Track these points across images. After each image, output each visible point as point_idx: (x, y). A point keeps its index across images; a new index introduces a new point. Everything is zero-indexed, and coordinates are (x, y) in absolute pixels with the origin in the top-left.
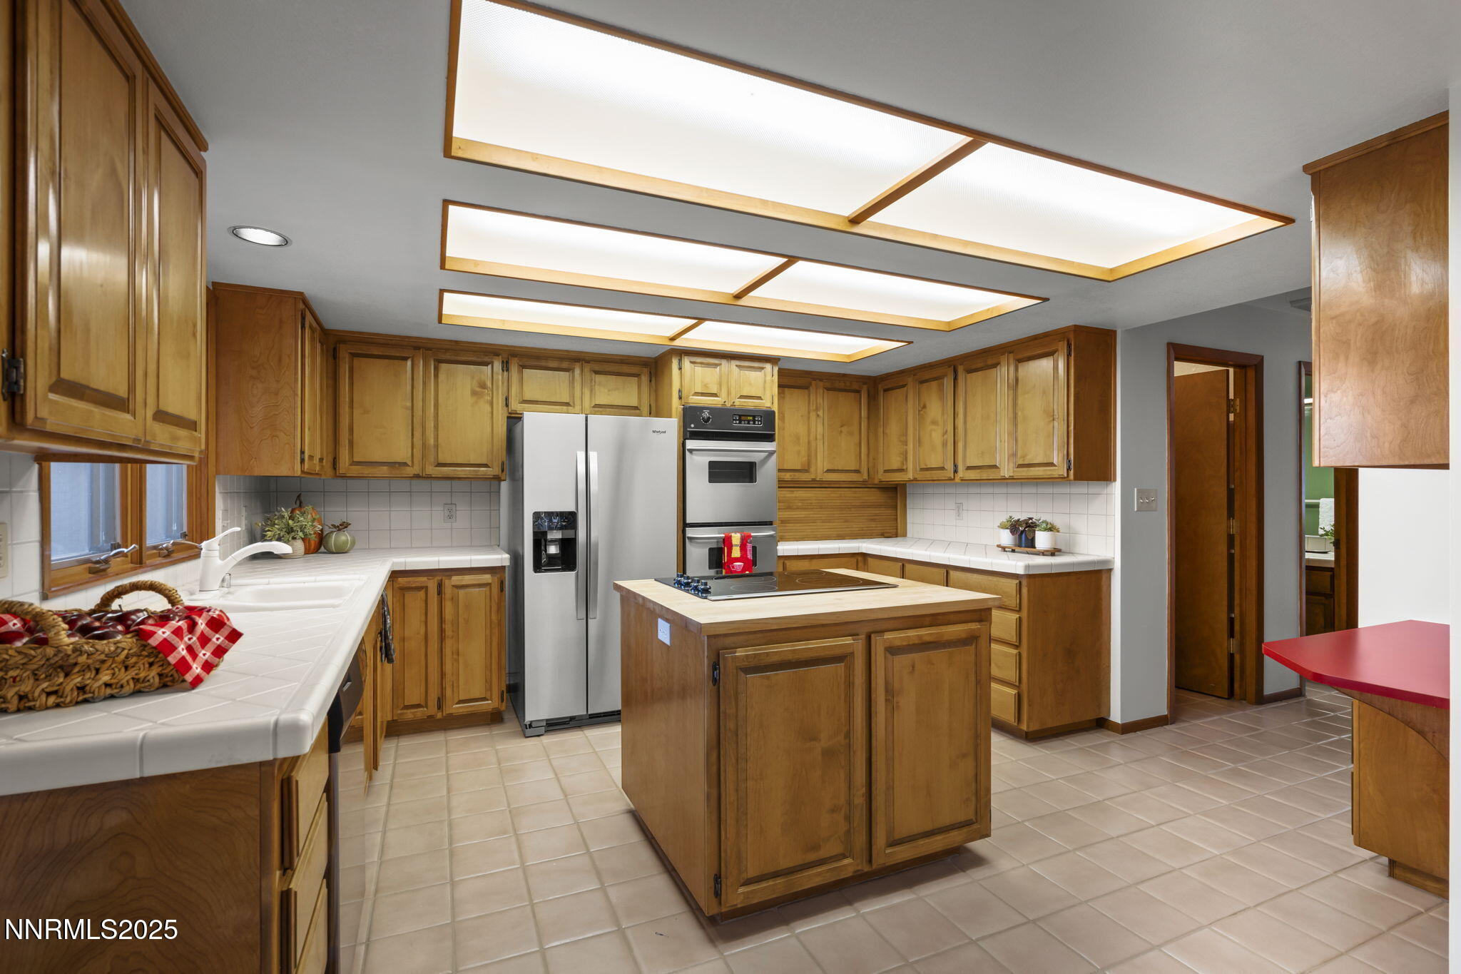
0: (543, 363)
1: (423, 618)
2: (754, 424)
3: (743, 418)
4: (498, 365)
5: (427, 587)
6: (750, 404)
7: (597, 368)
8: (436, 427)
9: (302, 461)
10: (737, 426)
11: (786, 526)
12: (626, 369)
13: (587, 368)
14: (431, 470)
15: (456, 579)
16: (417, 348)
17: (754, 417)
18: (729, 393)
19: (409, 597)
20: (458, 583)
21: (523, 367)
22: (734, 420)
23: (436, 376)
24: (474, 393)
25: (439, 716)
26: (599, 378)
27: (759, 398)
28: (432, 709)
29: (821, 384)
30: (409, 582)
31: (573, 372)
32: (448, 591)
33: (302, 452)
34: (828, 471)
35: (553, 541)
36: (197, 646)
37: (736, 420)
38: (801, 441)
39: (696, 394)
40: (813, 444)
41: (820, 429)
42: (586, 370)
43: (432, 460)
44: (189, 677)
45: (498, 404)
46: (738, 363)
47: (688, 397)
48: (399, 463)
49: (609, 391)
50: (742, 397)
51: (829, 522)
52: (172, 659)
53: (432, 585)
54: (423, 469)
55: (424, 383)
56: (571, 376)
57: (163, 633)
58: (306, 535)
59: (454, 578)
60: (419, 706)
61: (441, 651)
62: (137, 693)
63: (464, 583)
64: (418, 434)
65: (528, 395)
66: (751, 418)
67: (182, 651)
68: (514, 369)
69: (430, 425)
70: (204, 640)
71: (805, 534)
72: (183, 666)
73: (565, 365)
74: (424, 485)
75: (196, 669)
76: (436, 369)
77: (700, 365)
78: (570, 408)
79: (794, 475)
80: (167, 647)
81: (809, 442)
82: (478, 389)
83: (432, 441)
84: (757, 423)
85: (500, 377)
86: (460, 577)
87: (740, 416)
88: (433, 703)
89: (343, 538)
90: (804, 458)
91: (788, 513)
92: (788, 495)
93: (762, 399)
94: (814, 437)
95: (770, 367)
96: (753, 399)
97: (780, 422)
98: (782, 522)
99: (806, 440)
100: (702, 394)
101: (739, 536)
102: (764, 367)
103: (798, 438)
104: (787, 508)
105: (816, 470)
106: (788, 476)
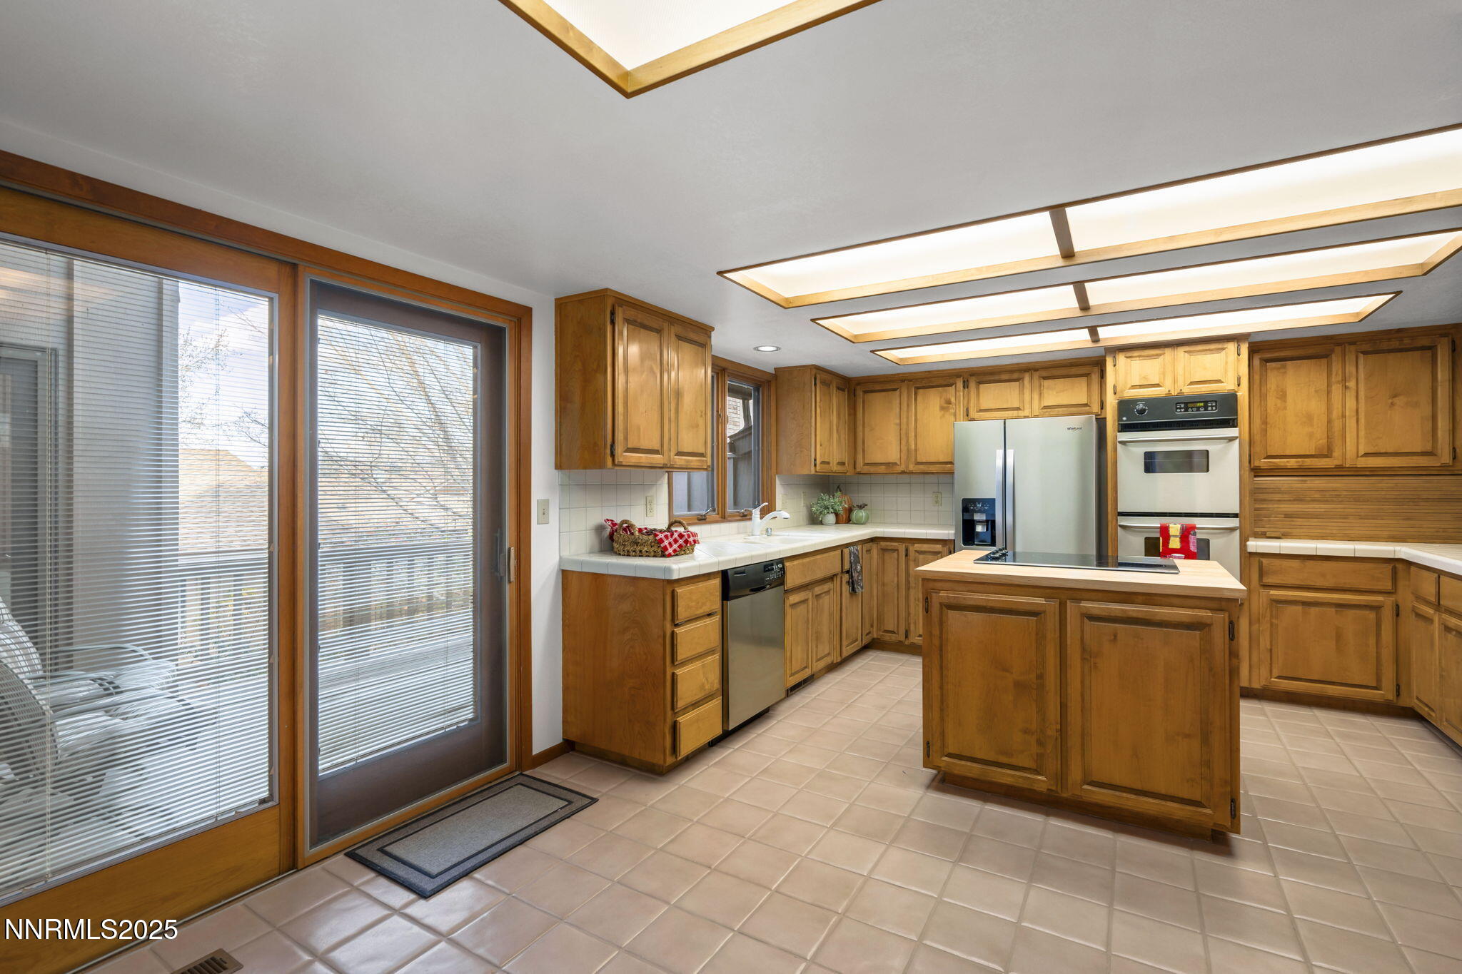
0: (997, 378)
1: (896, 571)
2: (1206, 409)
3: (1190, 405)
4: (960, 384)
5: (898, 550)
6: (1203, 390)
7: (1044, 374)
8: (916, 436)
9: (815, 465)
10: (1181, 415)
11: (1293, 521)
12: (1074, 371)
13: (1036, 375)
14: (912, 467)
15: (917, 547)
16: (903, 381)
17: (1206, 403)
18: (1175, 381)
19: (887, 556)
20: (918, 549)
21: (980, 383)
22: (1177, 408)
23: (916, 399)
24: (942, 408)
25: (907, 643)
26: (1046, 383)
27: (1219, 381)
28: (902, 637)
29: (1353, 348)
30: (887, 546)
31: (1023, 381)
32: (912, 554)
33: (815, 460)
34: (1366, 455)
35: (980, 522)
36: (673, 543)
37: (1180, 408)
38: (1315, 421)
39: (1134, 387)
40: (1337, 425)
41: (1351, 403)
42: (1035, 378)
43: (914, 460)
44: (667, 553)
45: (960, 415)
46: (1187, 348)
47: (1122, 392)
48: (892, 463)
49: (1057, 393)
50: (1192, 383)
51: (1373, 519)
52: (662, 545)
53: (902, 548)
54: (907, 467)
55: (908, 405)
56: (1021, 385)
57: (661, 536)
58: (835, 510)
59: (916, 545)
60: (893, 632)
61: (907, 597)
62: (655, 556)
63: (923, 550)
64: (904, 442)
65: (984, 405)
66: (1202, 404)
67: (666, 543)
68: (972, 385)
69: (912, 434)
70: (676, 541)
71: (1328, 531)
72: (665, 548)
73: (1015, 376)
74: (905, 478)
75: (670, 550)
76: (916, 394)
77: (1138, 358)
78: (1020, 412)
79: (1305, 462)
80: (661, 541)
81: (1329, 421)
82: (946, 405)
83: (913, 447)
84: (1210, 408)
85: (962, 394)
86: (920, 545)
87: (1186, 404)
88: (902, 632)
89: (861, 514)
90: (1321, 442)
91: (1296, 506)
92: (1296, 485)
93: (1222, 382)
94: (1340, 414)
95: (1236, 345)
96: (1210, 383)
97: (1279, 401)
98: (1287, 516)
99: (1325, 419)
100: (1141, 386)
101: (1179, 526)
102: (1225, 347)
103: (1309, 418)
104: (1295, 500)
105: (1344, 454)
106: (1292, 463)
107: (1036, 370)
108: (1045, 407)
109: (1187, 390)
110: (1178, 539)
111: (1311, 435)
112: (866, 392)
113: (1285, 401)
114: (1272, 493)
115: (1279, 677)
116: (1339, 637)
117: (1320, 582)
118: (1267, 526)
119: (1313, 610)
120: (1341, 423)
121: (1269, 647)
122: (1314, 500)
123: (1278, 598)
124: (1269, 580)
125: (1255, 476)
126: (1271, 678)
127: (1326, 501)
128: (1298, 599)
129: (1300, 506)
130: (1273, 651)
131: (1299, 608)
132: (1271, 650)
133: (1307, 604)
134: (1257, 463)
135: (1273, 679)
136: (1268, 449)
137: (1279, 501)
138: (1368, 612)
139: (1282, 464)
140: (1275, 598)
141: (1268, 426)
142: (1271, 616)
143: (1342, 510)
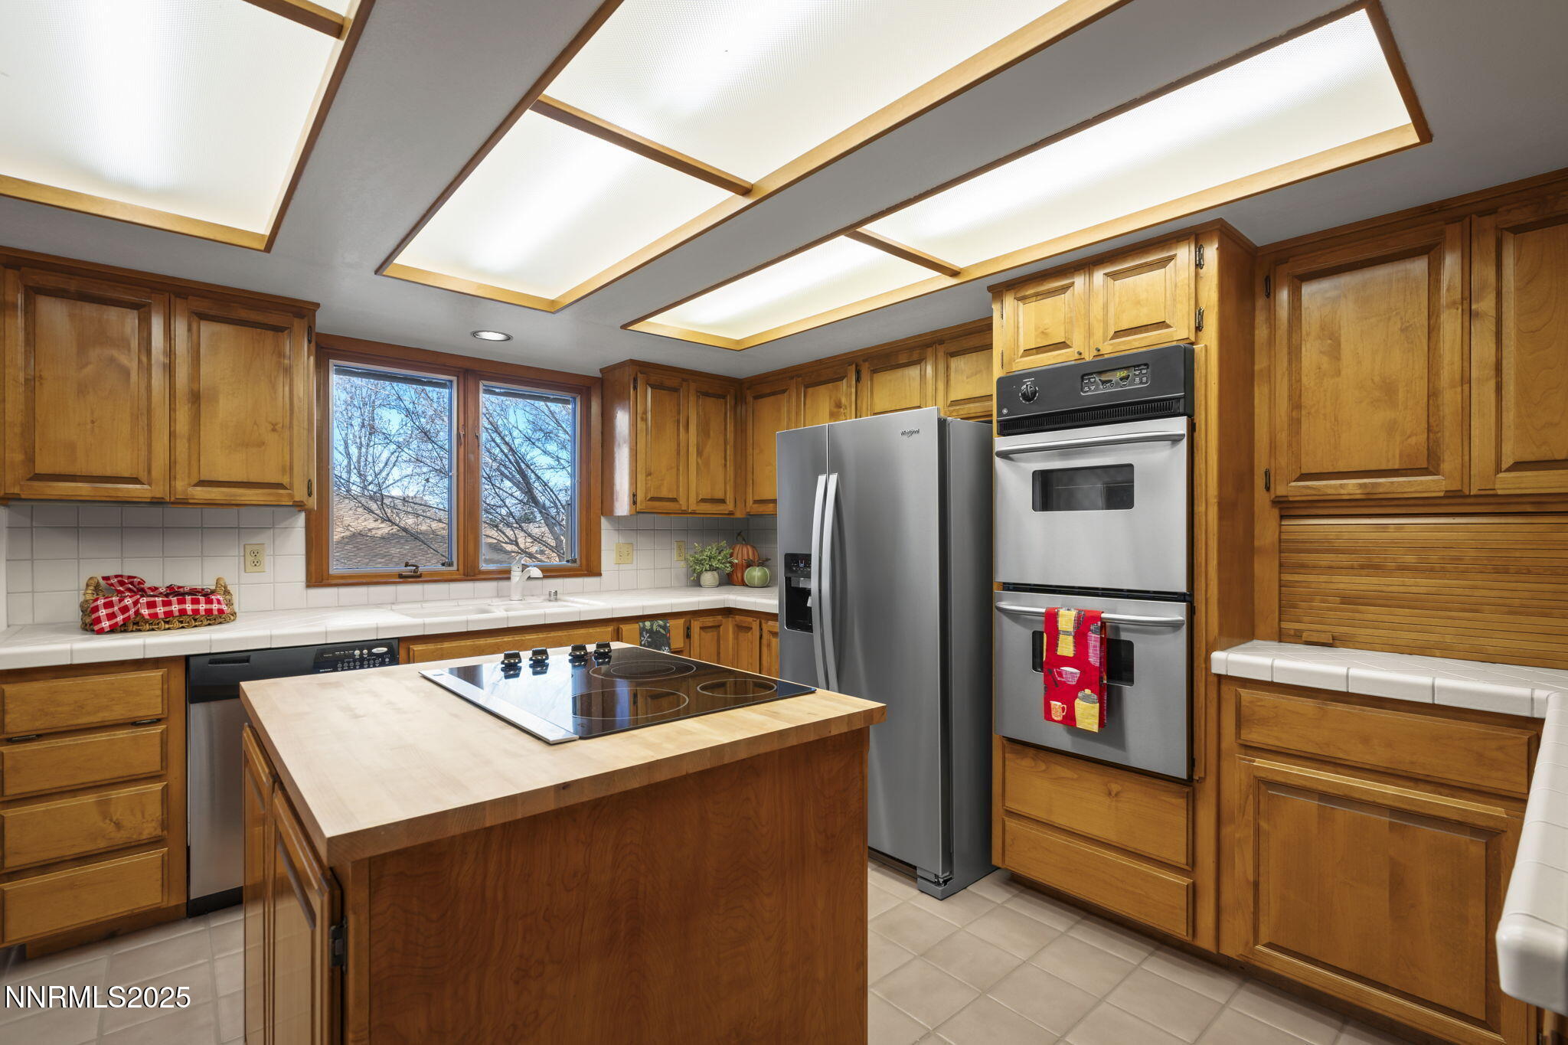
2: (1131, 383)
3: (1105, 377)
4: (852, 375)
6: (1137, 344)
9: (634, 503)
10: (1091, 396)
11: (1357, 612)
16: (792, 378)
17: (1132, 369)
18: (1089, 333)
20: (772, 629)
21: (874, 372)
22: (1086, 385)
23: (805, 404)
24: (832, 414)
26: (955, 362)
27: (1162, 325)
29: (1490, 222)
30: (742, 621)
31: (926, 363)
32: (765, 635)
33: (635, 496)
34: (1518, 466)
37: (1092, 384)
38: (1401, 395)
40: (1450, 399)
41: (1483, 349)
42: (940, 356)
46: (1110, 268)
47: (1012, 361)
49: (964, 379)
50: (1118, 334)
53: (756, 626)
55: (797, 412)
56: (923, 369)
59: (769, 622)
65: (878, 404)
66: (1125, 373)
68: (866, 377)
73: (918, 355)
76: (805, 395)
81: (1433, 394)
82: (835, 410)
84: (1137, 380)
85: (854, 390)
87: (1103, 373)
89: (754, 573)
90: (1413, 440)
91: (1364, 580)
92: (1367, 536)
93: (1168, 326)
94: (1458, 377)
95: (1193, 248)
96: (1147, 331)
97: (1325, 359)
98: (1349, 600)
99: (1421, 388)
100: (1039, 350)
101: (1073, 613)
102: (1172, 253)
103: (1388, 390)
104: (1362, 567)
105: (1466, 467)
106: (1351, 487)
107: (941, 342)
108: (955, 403)
109: (1109, 349)
110: (1071, 639)
111: (1391, 428)
112: (756, 398)
113: (1338, 358)
114: (1317, 551)
115: (1269, 945)
116: (1397, 883)
117: (1357, 754)
118: (1306, 619)
119: (1342, 814)
120: (1459, 397)
121: (1251, 878)
122: (1403, 568)
123: (1270, 777)
124: (1255, 735)
125: (1282, 517)
126: (1256, 943)
127: (1430, 571)
128: (1315, 786)
129: (1374, 580)
130: (1262, 886)
131: (1313, 804)
132: (1256, 885)
133: (1327, 797)
134: (1281, 490)
135: (1259, 947)
136: (1303, 460)
137: (1331, 569)
138: (1467, 838)
139: (1332, 491)
140: (1263, 775)
141: (1304, 412)
142: (1257, 812)
143: (1467, 592)
